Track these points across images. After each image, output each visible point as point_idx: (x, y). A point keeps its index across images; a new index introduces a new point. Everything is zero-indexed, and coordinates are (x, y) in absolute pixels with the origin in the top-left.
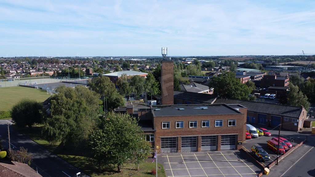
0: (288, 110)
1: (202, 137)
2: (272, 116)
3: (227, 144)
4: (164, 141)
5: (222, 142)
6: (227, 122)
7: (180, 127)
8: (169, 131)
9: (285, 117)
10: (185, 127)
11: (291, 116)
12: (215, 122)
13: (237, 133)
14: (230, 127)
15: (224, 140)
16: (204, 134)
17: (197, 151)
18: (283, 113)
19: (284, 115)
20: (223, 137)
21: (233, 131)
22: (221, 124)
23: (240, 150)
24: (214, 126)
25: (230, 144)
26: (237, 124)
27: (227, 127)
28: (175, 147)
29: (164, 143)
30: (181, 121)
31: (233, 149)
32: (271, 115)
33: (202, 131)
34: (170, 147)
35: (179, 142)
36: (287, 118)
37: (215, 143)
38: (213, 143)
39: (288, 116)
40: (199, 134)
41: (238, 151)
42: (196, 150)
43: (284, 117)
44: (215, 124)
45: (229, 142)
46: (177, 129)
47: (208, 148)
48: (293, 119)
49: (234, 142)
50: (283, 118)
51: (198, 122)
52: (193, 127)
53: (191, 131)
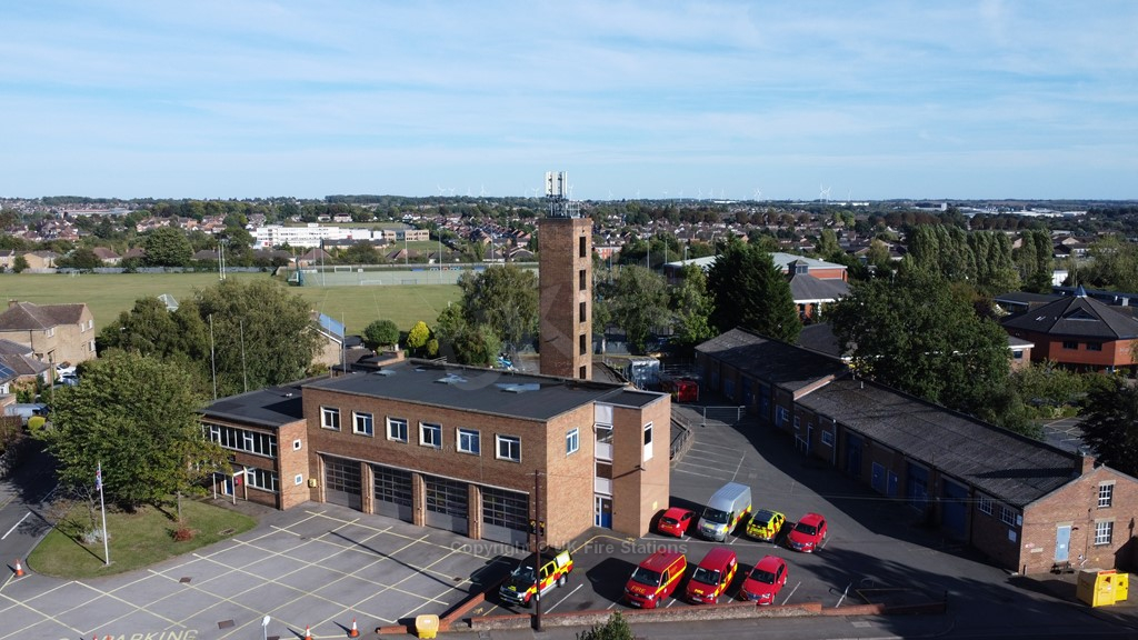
1: (426, 477)
2: (945, 480)
3: (503, 524)
4: (332, 466)
5: (485, 513)
6: (492, 442)
7: (364, 433)
8: (338, 439)
9: (980, 493)
11: (1004, 493)
12: (456, 433)
13: (525, 488)
14: (504, 460)
15: (490, 506)
16: (427, 470)
17: (411, 521)
18: (985, 475)
20: (488, 492)
21: (512, 480)
22: (475, 446)
24: (455, 447)
25: (511, 527)
26: (524, 456)
27: (493, 459)
28: (358, 493)
29: (332, 473)
30: (367, 413)
33: (422, 457)
34: (347, 490)
35: (362, 480)
38: (458, 507)
39: (992, 488)
40: (413, 466)
43: (977, 492)
44: (456, 440)
45: (508, 517)
46: (357, 435)
47: (447, 521)
48: (1005, 507)
50: (973, 496)
51: (410, 424)
52: (399, 439)
53: (394, 453)
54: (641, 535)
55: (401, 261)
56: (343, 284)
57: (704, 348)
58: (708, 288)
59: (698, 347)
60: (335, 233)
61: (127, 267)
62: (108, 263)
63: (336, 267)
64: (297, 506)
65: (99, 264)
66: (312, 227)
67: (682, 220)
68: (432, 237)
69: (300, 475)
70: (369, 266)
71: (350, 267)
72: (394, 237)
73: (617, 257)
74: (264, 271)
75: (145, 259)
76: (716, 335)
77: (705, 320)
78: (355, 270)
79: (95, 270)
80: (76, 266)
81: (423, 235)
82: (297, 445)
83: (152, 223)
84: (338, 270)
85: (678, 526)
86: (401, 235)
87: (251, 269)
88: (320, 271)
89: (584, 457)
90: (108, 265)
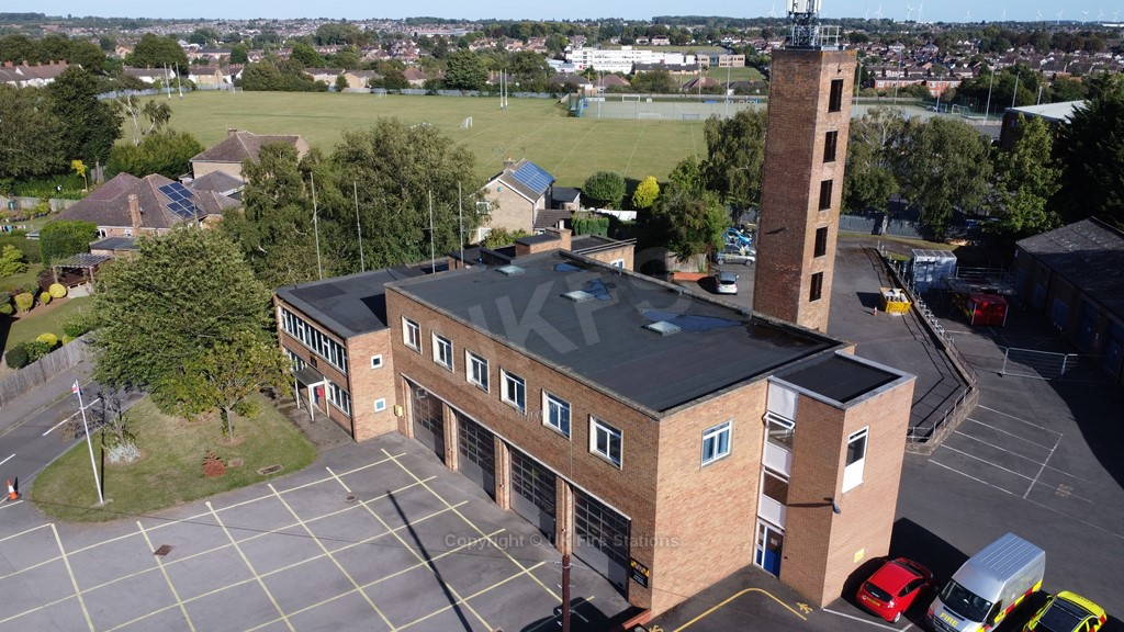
5: (579, 521)
6: (585, 426)
7: (446, 364)
8: (420, 363)
10: (456, 369)
12: (541, 397)
14: (597, 457)
15: (584, 514)
21: (611, 493)
22: (565, 423)
30: (445, 337)
33: (503, 417)
34: (432, 430)
35: (444, 425)
38: (548, 501)
40: (493, 426)
44: (542, 407)
46: (437, 364)
47: (533, 512)
49: (623, 552)
51: (491, 367)
52: (480, 383)
53: (474, 401)
54: (823, 606)
55: (695, 91)
56: (620, 116)
57: (1031, 245)
58: (1054, 155)
59: (1022, 243)
60: (648, 57)
61: (431, 88)
62: (415, 85)
63: (624, 95)
64: (376, 439)
65: (405, 85)
66: (627, 49)
67: (1052, 47)
68: (748, 63)
69: (383, 400)
70: (661, 96)
71: (639, 96)
72: (707, 63)
73: (951, 95)
74: (555, 97)
75: (445, 81)
76: (1055, 226)
77: (1041, 202)
78: (643, 100)
79: (402, 91)
80: (387, 88)
81: (739, 61)
82: (376, 362)
83: (483, 44)
84: (626, 99)
85: (892, 604)
86: (715, 60)
87: (543, 95)
88: (607, 99)
89: (739, 465)
90: (414, 86)
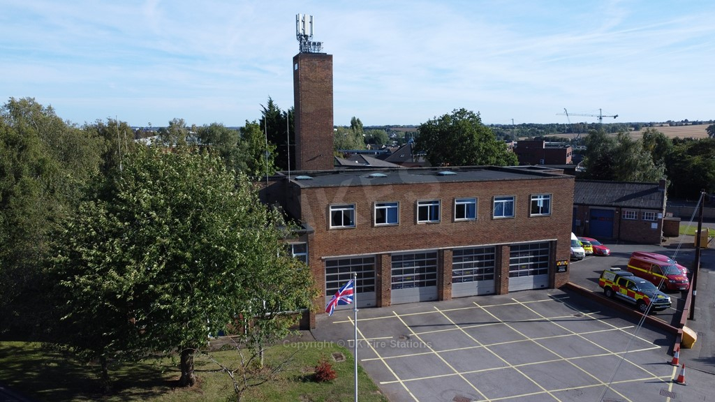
0: (630, 193)
1: (456, 252)
2: (592, 209)
3: (526, 274)
4: (335, 270)
5: (512, 268)
6: (526, 204)
7: (387, 223)
8: (351, 237)
9: (627, 210)
10: (403, 222)
11: (642, 205)
12: (492, 202)
13: (554, 235)
14: (536, 217)
15: (516, 261)
16: (460, 243)
17: (439, 298)
18: (620, 200)
19: (623, 203)
20: (514, 249)
21: (544, 232)
22: (509, 211)
23: (561, 288)
24: (492, 215)
25: (533, 273)
26: (554, 209)
27: (526, 218)
28: (372, 289)
29: (335, 278)
30: (390, 202)
31: (542, 288)
32: (590, 207)
33: (454, 233)
35: (383, 273)
36: (632, 210)
37: (492, 270)
38: (486, 271)
39: (632, 205)
40: (446, 244)
41: (557, 291)
42: (434, 296)
43: (623, 209)
44: (492, 208)
45: (532, 266)
46: (378, 227)
47: (472, 288)
48: (646, 211)
49: (545, 265)
50: (620, 212)
51: (444, 203)
52: (429, 221)
53: (423, 235)
